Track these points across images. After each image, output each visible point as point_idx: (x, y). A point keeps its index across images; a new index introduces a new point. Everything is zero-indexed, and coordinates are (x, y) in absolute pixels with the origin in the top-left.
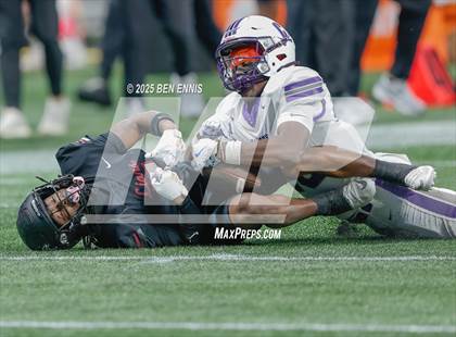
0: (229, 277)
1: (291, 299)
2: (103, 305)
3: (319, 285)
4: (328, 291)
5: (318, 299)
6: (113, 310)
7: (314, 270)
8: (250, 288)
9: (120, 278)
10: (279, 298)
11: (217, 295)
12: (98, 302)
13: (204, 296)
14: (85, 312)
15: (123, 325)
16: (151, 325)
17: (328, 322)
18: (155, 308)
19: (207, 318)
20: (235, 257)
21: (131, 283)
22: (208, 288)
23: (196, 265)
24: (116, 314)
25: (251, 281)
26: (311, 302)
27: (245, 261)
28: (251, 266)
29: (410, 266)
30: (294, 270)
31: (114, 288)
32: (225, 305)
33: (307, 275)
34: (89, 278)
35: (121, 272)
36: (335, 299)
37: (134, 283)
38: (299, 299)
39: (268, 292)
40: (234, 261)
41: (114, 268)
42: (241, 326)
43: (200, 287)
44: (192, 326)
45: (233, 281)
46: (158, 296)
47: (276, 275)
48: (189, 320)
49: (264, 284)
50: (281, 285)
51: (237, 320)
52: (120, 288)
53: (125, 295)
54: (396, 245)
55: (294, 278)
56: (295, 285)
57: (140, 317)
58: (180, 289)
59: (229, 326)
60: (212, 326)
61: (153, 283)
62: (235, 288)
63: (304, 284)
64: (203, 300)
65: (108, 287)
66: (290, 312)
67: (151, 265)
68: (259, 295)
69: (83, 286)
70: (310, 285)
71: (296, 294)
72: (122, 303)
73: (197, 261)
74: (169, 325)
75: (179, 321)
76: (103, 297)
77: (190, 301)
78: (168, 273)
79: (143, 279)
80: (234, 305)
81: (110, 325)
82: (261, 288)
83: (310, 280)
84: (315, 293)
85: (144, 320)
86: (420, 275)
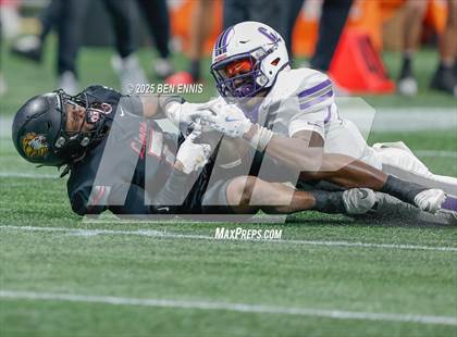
0: (153, 253)
1: (215, 279)
2: (26, 275)
3: (244, 266)
4: (252, 273)
5: (242, 280)
6: (37, 281)
7: (239, 250)
8: (173, 266)
9: (44, 249)
10: (203, 277)
11: (141, 270)
12: (21, 272)
13: (128, 271)
14: (8, 281)
15: (45, 296)
16: (73, 298)
17: (251, 303)
18: (78, 281)
19: (130, 293)
20: (161, 234)
21: (55, 255)
22: (132, 263)
23: (121, 240)
24: (39, 285)
25: (175, 258)
26: (235, 283)
27: (169, 238)
28: (176, 243)
29: (335, 252)
30: (219, 249)
31: (37, 258)
32: (147, 281)
33: (232, 255)
34: (13, 247)
35: (45, 243)
36: (259, 280)
37: (58, 254)
38: (223, 279)
39: (192, 271)
40: (160, 238)
41: (39, 239)
42: (164, 303)
43: (124, 262)
44: (115, 300)
45: (157, 258)
46: (83, 268)
47: (200, 254)
48: (112, 294)
49: (188, 262)
50: (206, 264)
51: (160, 297)
52: (44, 259)
53: (49, 265)
54: (323, 229)
55: (218, 257)
56: (219, 265)
57: (64, 288)
58: (104, 263)
59: (152, 302)
60: (135, 301)
61: (78, 256)
62: (159, 264)
63: (228, 264)
64: (127, 275)
65: (32, 257)
66: (213, 291)
67: (76, 237)
68: (183, 272)
69: (7, 255)
70: (235, 265)
71: (220, 274)
72: (45, 274)
73: (123, 235)
74: (92, 299)
75: (102, 294)
76: (28, 267)
77: (114, 275)
78: (93, 246)
79: (68, 251)
80: (158, 282)
81: (32, 296)
82: (185, 266)
83: (234, 260)
84: (238, 274)
85: (66, 292)
86: (345, 260)
